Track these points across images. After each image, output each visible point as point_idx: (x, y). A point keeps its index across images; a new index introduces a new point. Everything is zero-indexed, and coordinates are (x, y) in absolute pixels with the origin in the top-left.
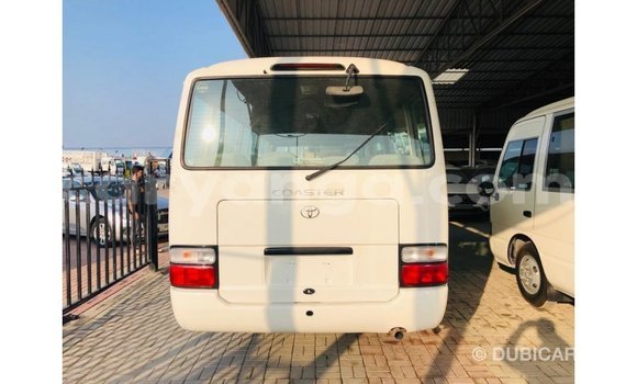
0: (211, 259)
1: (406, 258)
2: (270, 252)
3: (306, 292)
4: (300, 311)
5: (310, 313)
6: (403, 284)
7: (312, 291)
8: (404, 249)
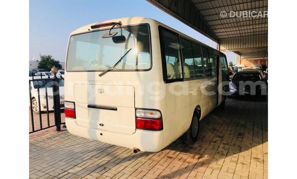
0: (73, 107)
1: (138, 115)
2: (89, 106)
3: (100, 124)
4: (98, 132)
5: (101, 134)
6: (137, 127)
7: (103, 125)
8: (137, 110)
